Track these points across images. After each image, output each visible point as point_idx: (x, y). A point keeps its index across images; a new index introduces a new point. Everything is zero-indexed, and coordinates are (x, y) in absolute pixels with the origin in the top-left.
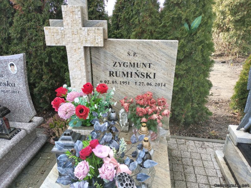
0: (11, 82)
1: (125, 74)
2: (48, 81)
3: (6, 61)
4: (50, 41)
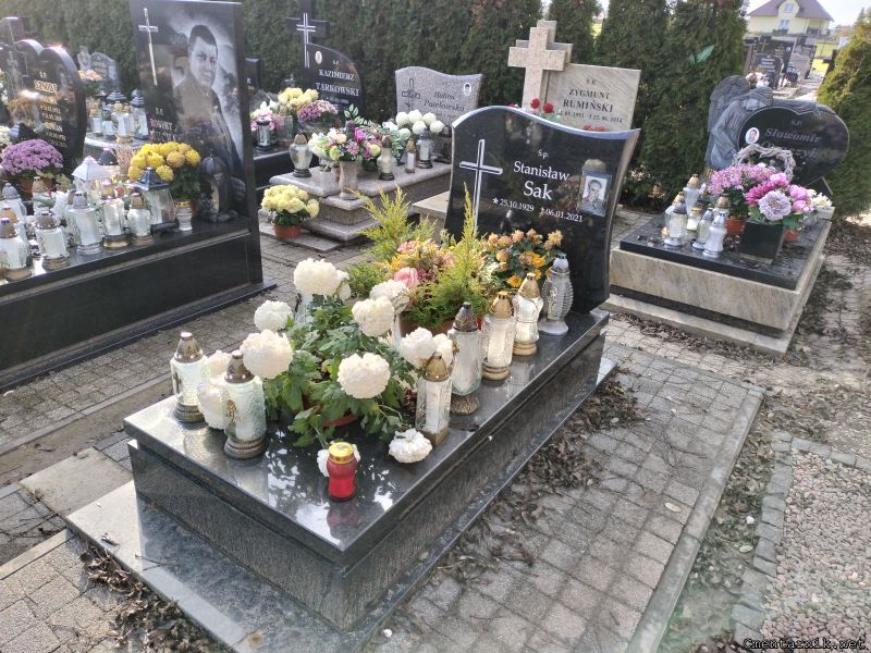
1: (581, 105)
3: (462, 82)
4: (512, 62)
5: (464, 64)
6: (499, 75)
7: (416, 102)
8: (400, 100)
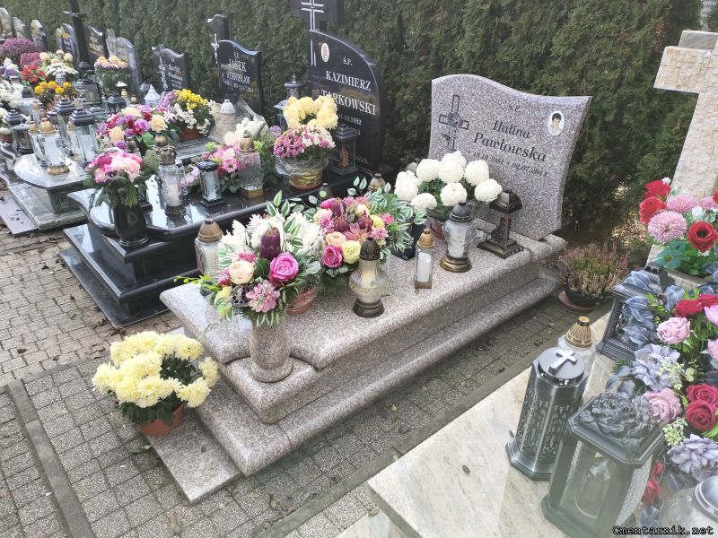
0: (540, 152)
2: (593, 167)
3: (548, 108)
4: (665, 79)
5: (556, 64)
6: (619, 85)
7: (461, 134)
8: (437, 129)
